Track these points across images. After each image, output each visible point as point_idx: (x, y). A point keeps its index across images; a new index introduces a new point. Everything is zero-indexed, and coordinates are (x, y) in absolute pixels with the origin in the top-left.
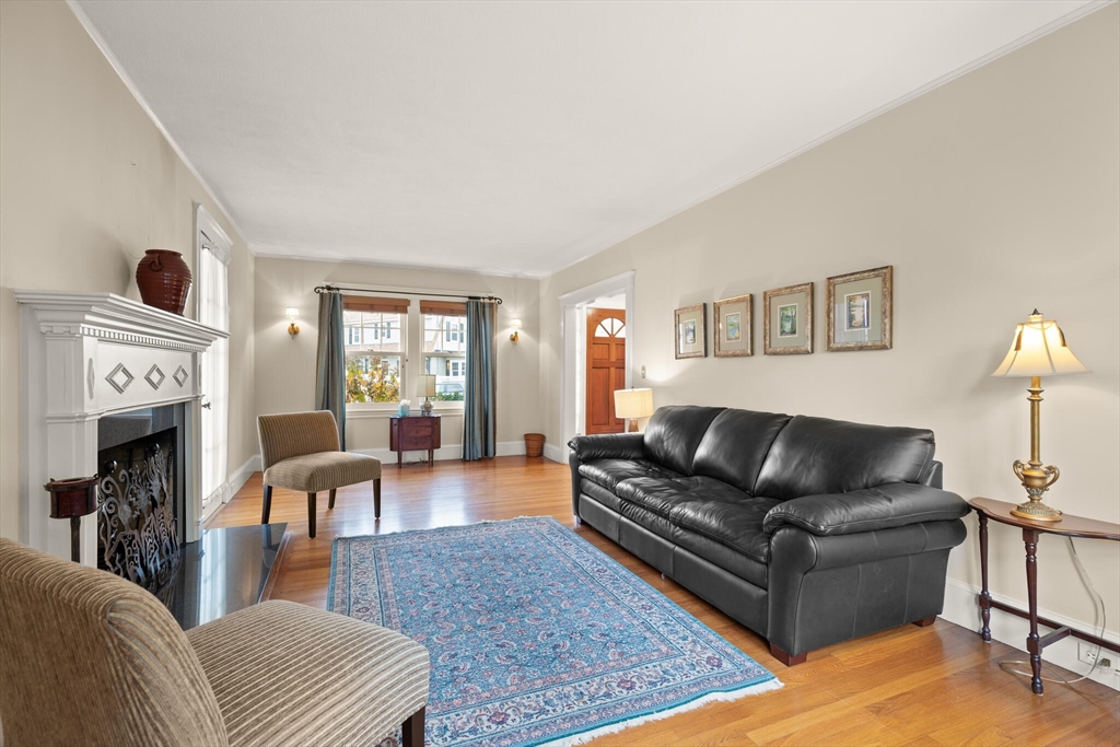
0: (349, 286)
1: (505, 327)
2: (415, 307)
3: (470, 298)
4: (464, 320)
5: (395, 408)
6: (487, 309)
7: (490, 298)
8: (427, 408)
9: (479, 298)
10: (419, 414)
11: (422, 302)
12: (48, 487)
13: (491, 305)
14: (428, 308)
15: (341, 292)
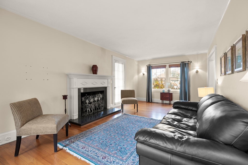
0: (153, 64)
1: (193, 69)
2: (168, 66)
3: (181, 62)
4: (180, 68)
5: (161, 90)
6: (187, 65)
7: (189, 61)
8: (169, 91)
9: (184, 62)
10: (167, 92)
11: (169, 65)
12: (63, 96)
13: (188, 63)
14: (170, 66)
15: (151, 65)
